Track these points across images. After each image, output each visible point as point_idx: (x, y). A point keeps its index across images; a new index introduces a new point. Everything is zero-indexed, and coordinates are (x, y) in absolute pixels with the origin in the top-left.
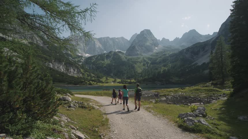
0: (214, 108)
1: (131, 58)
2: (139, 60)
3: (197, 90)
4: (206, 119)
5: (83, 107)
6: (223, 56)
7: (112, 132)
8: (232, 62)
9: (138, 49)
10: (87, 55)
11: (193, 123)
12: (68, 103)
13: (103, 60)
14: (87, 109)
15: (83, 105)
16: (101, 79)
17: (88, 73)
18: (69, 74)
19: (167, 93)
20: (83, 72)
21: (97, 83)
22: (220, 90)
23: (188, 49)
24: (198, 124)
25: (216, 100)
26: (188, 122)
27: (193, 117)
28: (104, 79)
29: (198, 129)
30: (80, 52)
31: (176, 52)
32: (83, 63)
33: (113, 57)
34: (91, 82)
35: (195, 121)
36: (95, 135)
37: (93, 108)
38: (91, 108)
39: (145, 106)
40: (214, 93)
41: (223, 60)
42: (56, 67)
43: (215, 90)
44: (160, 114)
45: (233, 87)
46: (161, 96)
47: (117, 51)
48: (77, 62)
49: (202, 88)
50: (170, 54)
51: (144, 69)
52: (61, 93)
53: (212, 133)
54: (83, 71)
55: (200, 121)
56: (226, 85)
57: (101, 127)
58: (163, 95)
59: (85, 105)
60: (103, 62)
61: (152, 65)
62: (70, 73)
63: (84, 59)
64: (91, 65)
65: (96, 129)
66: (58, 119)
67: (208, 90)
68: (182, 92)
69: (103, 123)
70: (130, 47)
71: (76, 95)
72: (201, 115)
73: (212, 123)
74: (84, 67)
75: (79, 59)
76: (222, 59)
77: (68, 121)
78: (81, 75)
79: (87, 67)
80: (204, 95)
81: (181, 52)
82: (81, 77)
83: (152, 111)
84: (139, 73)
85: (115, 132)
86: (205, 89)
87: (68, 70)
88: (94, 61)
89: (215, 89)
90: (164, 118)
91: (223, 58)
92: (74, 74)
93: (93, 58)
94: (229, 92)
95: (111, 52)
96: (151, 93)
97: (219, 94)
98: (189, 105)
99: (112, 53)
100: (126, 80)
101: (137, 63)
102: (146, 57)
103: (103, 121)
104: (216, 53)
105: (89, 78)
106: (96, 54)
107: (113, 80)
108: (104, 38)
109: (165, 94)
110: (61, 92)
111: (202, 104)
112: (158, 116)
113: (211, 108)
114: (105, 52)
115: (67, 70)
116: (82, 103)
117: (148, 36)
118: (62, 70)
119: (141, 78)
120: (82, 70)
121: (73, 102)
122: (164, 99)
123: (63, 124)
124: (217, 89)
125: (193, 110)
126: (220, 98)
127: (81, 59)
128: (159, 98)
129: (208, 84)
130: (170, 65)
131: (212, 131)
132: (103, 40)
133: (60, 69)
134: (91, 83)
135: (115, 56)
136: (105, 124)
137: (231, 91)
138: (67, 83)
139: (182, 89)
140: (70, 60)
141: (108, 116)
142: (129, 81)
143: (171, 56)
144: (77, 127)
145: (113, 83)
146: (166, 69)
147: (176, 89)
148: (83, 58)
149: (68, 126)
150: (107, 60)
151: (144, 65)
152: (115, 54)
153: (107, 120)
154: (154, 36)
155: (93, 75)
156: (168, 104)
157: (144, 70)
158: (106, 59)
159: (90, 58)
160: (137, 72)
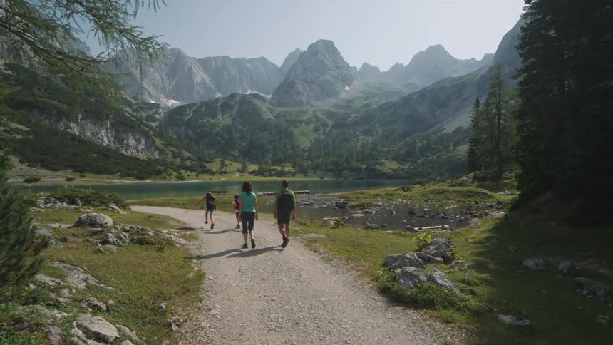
0: (474, 238)
1: (286, 112)
2: (305, 118)
3: (440, 192)
4: (450, 268)
5: (142, 242)
6: (502, 111)
7: (204, 312)
8: (520, 128)
9: (301, 90)
10: (172, 103)
11: (416, 283)
12: (102, 231)
13: (214, 116)
14: (153, 247)
15: (142, 237)
16: (208, 165)
17: (174, 149)
18: (124, 152)
19: (367, 201)
20: (162, 147)
21: (197, 175)
22: (489, 193)
23: (423, 94)
24: (426, 286)
25: (481, 217)
26: (402, 281)
27: (417, 267)
28: (215, 165)
29: (425, 297)
30: (153, 93)
31: (395, 99)
32: (160, 122)
33: (238, 109)
34: (182, 171)
35: (421, 277)
36: (156, 323)
37: (170, 243)
38: (164, 245)
39: (305, 235)
40: (478, 200)
41: (502, 122)
42: (89, 134)
43: (479, 193)
44: (340, 256)
45: (518, 188)
46: (352, 207)
47: (248, 93)
48: (146, 120)
49: (450, 188)
50: (379, 104)
51: (315, 139)
52: (92, 202)
53: (459, 309)
54: (163, 144)
55: (434, 277)
56: (505, 181)
57: (179, 296)
58: (357, 206)
59: (149, 235)
60: (212, 121)
61: (335, 131)
62: (127, 150)
63: (165, 113)
64: (183, 128)
65: (163, 305)
66: (53, 284)
67: (463, 194)
68: (403, 197)
69: (185, 285)
70: (282, 85)
71: (135, 208)
72: (438, 259)
73: (463, 281)
74: (165, 134)
75: (150, 113)
76: (499, 120)
77: (87, 283)
78: (156, 153)
79: (171, 133)
80: (455, 204)
81: (407, 101)
82: (156, 160)
83: (322, 250)
84: (303, 150)
85: (214, 312)
86: (457, 192)
87: (121, 141)
88: (189, 117)
89: (479, 190)
90: (348, 267)
91: (503, 117)
92: (138, 151)
93: (188, 110)
94: (510, 197)
95: (233, 96)
96: (330, 200)
97: (489, 202)
98: (416, 231)
99: (237, 99)
100: (272, 168)
101: (298, 124)
102: (321, 110)
103: (187, 281)
104: (487, 105)
105: (178, 161)
106: (196, 98)
107: (239, 166)
108: (215, 59)
109: (363, 204)
110: (94, 200)
111: (446, 229)
112: (334, 262)
113: (467, 240)
114: (218, 95)
115: (119, 140)
116: (142, 230)
117: (328, 57)
118: (105, 139)
119: (310, 162)
120: (158, 142)
121: (117, 229)
122: (359, 215)
123: (68, 294)
124: (485, 191)
125: (423, 246)
126: (490, 213)
127: (155, 113)
128: (347, 212)
129: (464, 178)
130: (380, 131)
131: (459, 303)
132: (213, 64)
133: (99, 138)
134: (183, 175)
135: (245, 108)
136: (191, 288)
137: (515, 196)
138: (119, 174)
139: (404, 191)
140: (125, 115)
141: (207, 265)
142: (279, 168)
143: (382, 109)
144: (111, 302)
145: (238, 175)
146: (370, 141)
147: (391, 190)
148: (161, 110)
149: (80, 301)
150: (223, 115)
151: (316, 130)
152: (245, 100)
153: (200, 276)
154: (341, 57)
155: (187, 154)
156: (367, 228)
157: (316, 143)
158: (220, 115)
159: (179, 111)
160: (298, 146)
